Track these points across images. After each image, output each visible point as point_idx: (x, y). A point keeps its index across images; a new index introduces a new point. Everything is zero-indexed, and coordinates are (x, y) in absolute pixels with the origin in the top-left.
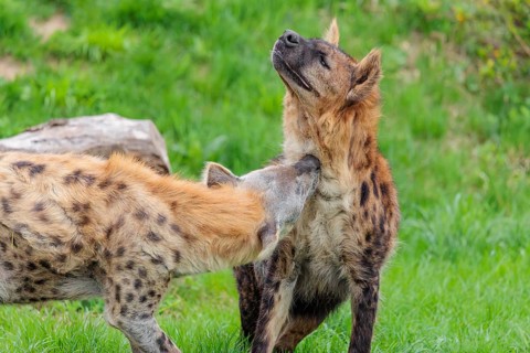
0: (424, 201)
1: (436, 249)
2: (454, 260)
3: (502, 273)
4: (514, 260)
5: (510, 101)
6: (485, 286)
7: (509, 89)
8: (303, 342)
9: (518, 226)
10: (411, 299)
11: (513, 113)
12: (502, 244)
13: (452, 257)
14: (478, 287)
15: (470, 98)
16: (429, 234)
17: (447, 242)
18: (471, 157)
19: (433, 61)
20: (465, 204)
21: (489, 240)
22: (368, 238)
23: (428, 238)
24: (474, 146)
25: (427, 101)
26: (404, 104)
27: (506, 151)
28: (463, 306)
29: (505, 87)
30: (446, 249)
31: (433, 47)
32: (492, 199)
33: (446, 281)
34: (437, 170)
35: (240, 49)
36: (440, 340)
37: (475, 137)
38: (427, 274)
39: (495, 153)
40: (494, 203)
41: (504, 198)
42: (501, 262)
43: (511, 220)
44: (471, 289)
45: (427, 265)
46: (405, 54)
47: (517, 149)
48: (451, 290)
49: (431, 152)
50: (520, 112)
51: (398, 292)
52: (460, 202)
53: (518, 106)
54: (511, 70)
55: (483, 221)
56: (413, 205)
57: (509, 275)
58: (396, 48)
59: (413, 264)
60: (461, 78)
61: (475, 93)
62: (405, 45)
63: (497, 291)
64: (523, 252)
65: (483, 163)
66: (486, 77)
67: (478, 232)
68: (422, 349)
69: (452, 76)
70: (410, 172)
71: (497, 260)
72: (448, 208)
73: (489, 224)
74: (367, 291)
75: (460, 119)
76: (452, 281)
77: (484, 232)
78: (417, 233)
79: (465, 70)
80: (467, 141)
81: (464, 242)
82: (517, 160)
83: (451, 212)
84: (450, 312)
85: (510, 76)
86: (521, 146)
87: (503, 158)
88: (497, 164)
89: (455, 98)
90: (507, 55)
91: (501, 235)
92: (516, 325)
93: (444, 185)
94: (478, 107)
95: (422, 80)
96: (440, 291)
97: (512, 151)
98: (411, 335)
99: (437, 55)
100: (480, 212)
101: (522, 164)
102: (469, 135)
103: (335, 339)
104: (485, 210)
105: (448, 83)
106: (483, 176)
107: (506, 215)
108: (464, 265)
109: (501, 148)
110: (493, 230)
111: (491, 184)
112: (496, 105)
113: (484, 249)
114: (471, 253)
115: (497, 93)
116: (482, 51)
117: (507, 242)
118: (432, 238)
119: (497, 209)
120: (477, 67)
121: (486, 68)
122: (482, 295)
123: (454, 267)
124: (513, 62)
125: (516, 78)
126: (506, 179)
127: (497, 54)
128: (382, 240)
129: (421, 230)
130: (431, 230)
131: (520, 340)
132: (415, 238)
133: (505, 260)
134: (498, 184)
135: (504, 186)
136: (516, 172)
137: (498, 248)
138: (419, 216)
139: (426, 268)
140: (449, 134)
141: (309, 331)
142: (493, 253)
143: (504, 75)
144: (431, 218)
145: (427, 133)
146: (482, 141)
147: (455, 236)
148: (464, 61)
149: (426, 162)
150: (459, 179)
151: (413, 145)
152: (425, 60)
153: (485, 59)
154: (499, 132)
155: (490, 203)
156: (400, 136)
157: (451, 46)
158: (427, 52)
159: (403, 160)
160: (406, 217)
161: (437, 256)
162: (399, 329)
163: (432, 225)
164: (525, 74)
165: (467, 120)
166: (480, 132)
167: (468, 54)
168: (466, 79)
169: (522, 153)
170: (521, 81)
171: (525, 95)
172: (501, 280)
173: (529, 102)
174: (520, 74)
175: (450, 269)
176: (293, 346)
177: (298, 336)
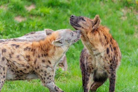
0: (129, 51)
10: (126, 76)
13: (136, 65)
16: (130, 59)
17: (135, 61)
19: (130, 14)
22: (111, 62)
23: (130, 60)
25: (129, 25)
26: (123, 26)
30: (135, 63)
31: (130, 10)
33: (135, 71)
34: (132, 43)
35: (80, 12)
36: (133, 87)
38: (130, 70)
45: (130, 67)
46: (123, 13)
48: (136, 74)
49: (130, 38)
51: (122, 74)
56: (126, 52)
58: (121, 11)
59: (126, 67)
62: (123, 10)
68: (129, 89)
69: (135, 18)
70: (125, 43)
72: (135, 52)
74: (112, 75)
75: (137, 29)
76: (136, 71)
78: (127, 59)
84: (136, 79)
89: (136, 24)
93: (134, 47)
95: (127, 19)
96: (133, 74)
98: (126, 86)
99: (131, 13)
103: (106, 87)
105: (134, 20)
118: (131, 60)
128: (115, 62)
129: (128, 58)
130: (131, 58)
132: (127, 60)
138: (128, 55)
140: (135, 33)
144: (131, 55)
145: (129, 33)
147: (137, 60)
149: (129, 41)
151: (126, 36)
152: (128, 14)
156: (122, 34)
157: (135, 10)
158: (129, 12)
159: (123, 40)
160: (124, 55)
161: (132, 65)
162: (123, 84)
163: (131, 57)
175: (136, 68)
176: (95, 89)
177: (97, 87)
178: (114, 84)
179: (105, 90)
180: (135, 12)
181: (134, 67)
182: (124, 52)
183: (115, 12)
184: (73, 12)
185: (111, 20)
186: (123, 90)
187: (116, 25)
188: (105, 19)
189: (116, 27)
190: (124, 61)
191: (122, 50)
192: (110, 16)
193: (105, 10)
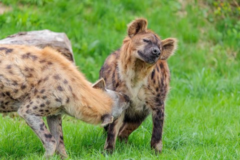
0: (188, 71)
1: (193, 93)
2: (201, 98)
3: (223, 104)
4: (229, 98)
5: (228, 26)
6: (215, 110)
7: (227, 21)
8: (132, 134)
9: (230, 83)
10: (182, 115)
11: (229, 32)
12: (223, 91)
13: (200, 96)
14: (212, 110)
15: (210, 25)
16: (190, 86)
17: (198, 90)
18: (209, 51)
19: (193, 7)
20: (207, 73)
21: (217, 89)
22: (157, 90)
23: (189, 87)
24: (211, 46)
25: (190, 25)
26: (179, 27)
27: (225, 49)
28: (205, 119)
29: (226, 20)
30: (197, 93)
31: (194, 1)
32: (219, 71)
33: (197, 108)
34: (194, 57)
36: (194, 134)
37: (212, 42)
38: (189, 104)
39: (221, 49)
40: (220, 72)
41: (225, 70)
42: (222, 99)
43: (227, 80)
44: (209, 111)
45: (189, 100)
46: (181, 4)
47: (231, 48)
48: (200, 112)
49: (192, 49)
51: (176, 112)
52: (205, 71)
53: (231, 28)
54: (229, 12)
55: (215, 80)
56: (183, 73)
57: (226, 105)
58: (176, 2)
59: (183, 99)
60: (206, 15)
61: (212, 22)
62: (181, 0)
63: (220, 112)
64: (232, 95)
65: (215, 54)
66: (217, 15)
67: (213, 85)
69: (202, 15)
70: (182, 58)
71: (221, 98)
72: (199, 74)
73: (217, 82)
75: (205, 34)
76: (200, 107)
77: (215, 86)
78: (185, 85)
79: (208, 12)
80: (208, 44)
81: (206, 90)
82: (230, 53)
83: (200, 76)
84: (199, 121)
85: (228, 15)
86: (233, 46)
87: (224, 52)
88: (222, 55)
89: (203, 24)
90: (227, 5)
91: (223, 87)
92: (229, 128)
93: (197, 64)
94: (213, 29)
95: (188, 16)
96: (195, 112)
97: (228, 49)
98: (181, 132)
99: (195, 5)
100: (214, 76)
101: (233, 55)
102: (209, 41)
103: (147, 133)
104: (216, 76)
105: (200, 18)
106: (215, 60)
107: (225, 78)
108: (205, 100)
109: (223, 48)
110: (219, 85)
111: (219, 64)
112: (222, 28)
113: (215, 93)
114: (209, 95)
115: (222, 22)
116: (216, 3)
117: (225, 90)
118: (192, 88)
119: (221, 75)
120: (213, 11)
121: (217, 11)
122: (213, 114)
123: (201, 101)
124: (230, 9)
125: (230, 16)
126: (225, 62)
127: (222, 5)
129: (187, 84)
130: (191, 84)
131: (230, 134)
132: (184, 88)
133: (224, 98)
134: (222, 64)
135: (225, 65)
136: (230, 58)
137: (221, 92)
138: (186, 78)
139: (188, 101)
140: (200, 40)
141: (135, 129)
142: (219, 95)
143: (225, 14)
144: (191, 79)
145: (190, 40)
146: (215, 44)
147: (202, 87)
148: (207, 8)
149: (189, 53)
150: (204, 62)
151: (184, 46)
152: (190, 7)
153: (217, 7)
154: (223, 40)
155: (218, 72)
157: (201, 1)
158: (190, 4)
160: (180, 78)
161: (194, 96)
162: (176, 129)
163: (192, 82)
164: (235, 14)
165: (208, 34)
166: (214, 40)
167: (209, 4)
168: (208, 16)
169: (233, 49)
170: (233, 17)
171: (234, 23)
172: (222, 107)
173: (236, 26)
174: (232, 14)
175: (199, 102)
176: (127, 136)
177: (130, 131)
178: (161, 128)
179: (145, 137)
180: (202, 5)
181: (195, 99)
182: (180, 73)
183: (166, 3)
184: (93, 1)
185: (160, 16)
186: (176, 140)
187: (168, 26)
188: (149, 14)
189: (168, 29)
190: (180, 88)
191: (176, 70)
192: (158, 9)
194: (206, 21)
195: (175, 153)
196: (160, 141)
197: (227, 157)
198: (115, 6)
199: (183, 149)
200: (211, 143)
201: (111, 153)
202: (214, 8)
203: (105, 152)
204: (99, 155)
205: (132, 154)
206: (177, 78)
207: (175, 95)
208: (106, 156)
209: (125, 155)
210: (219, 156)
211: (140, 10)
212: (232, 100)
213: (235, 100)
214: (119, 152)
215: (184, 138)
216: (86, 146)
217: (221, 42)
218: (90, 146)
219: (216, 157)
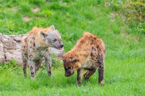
0: (116, 47)
2: (122, 60)
3: (133, 62)
4: (135, 59)
5: (134, 26)
6: (129, 65)
7: (134, 23)
9: (136, 53)
10: (113, 68)
11: (135, 28)
12: (133, 56)
13: (122, 59)
14: (127, 65)
15: (126, 25)
17: (121, 56)
18: (126, 38)
19: (118, 17)
20: (125, 48)
21: (130, 55)
23: (117, 55)
24: (127, 35)
25: (117, 26)
26: (112, 26)
27: (133, 36)
28: (124, 69)
29: (133, 23)
30: (121, 57)
31: (118, 14)
32: (130, 47)
33: (121, 64)
34: (119, 40)
35: (77, 15)
36: (119, 76)
37: (127, 33)
38: (117, 62)
39: (131, 37)
40: (131, 48)
41: (133, 46)
43: (135, 51)
46: (112, 16)
47: (136, 36)
48: (122, 66)
49: (117, 36)
50: (136, 28)
51: (110, 66)
52: (124, 47)
53: (136, 27)
54: (135, 19)
55: (129, 51)
56: (114, 48)
57: (134, 63)
58: (110, 14)
59: (114, 60)
60: (124, 21)
61: (127, 24)
62: (112, 14)
63: (132, 66)
64: (137, 58)
65: (129, 39)
66: (129, 21)
67: (128, 54)
69: (122, 20)
70: (113, 41)
71: (132, 60)
72: (121, 49)
73: (130, 52)
75: (124, 30)
76: (122, 64)
78: (115, 54)
79: (125, 19)
80: (125, 34)
81: (125, 56)
82: (136, 38)
84: (121, 70)
85: (134, 20)
86: (137, 35)
87: (133, 38)
89: (123, 25)
91: (132, 54)
92: (135, 73)
93: (120, 44)
94: (128, 27)
95: (115, 21)
96: (119, 66)
97: (135, 36)
98: (113, 75)
99: (119, 16)
101: (137, 39)
102: (126, 33)
104: (129, 49)
105: (121, 22)
106: (129, 42)
107: (133, 50)
108: (124, 61)
109: (132, 36)
112: (131, 27)
113: (129, 57)
114: (126, 58)
115: (132, 24)
116: (128, 15)
117: (134, 56)
118: (118, 55)
119: (131, 49)
120: (127, 19)
122: (128, 67)
124: (135, 17)
125: (136, 21)
126: (133, 42)
127: (132, 16)
129: (115, 53)
131: (136, 76)
133: (133, 60)
134: (132, 43)
136: (136, 41)
138: (115, 50)
139: (116, 61)
140: (121, 33)
141: (92, 74)
142: (131, 58)
143: (133, 20)
145: (117, 33)
146: (128, 34)
147: (123, 55)
148: (125, 17)
149: (116, 39)
150: (124, 42)
151: (114, 35)
152: (116, 17)
153: (129, 17)
154: (132, 32)
156: (111, 33)
157: (122, 14)
158: (116, 15)
159: (112, 38)
161: (119, 59)
162: (110, 74)
163: (118, 52)
164: (138, 20)
165: (125, 30)
166: (128, 32)
167: (125, 16)
168: (125, 21)
169: (137, 37)
170: (137, 21)
171: (137, 24)
172: (132, 64)
173: (138, 26)
174: (136, 20)
175: (122, 61)
177: (90, 75)
180: (122, 16)
182: (112, 48)
183: (105, 15)
184: (71, 15)
185: (102, 21)
186: (111, 79)
187: (106, 26)
188: (97, 20)
189: (106, 28)
190: (112, 55)
191: (110, 47)
192: (101, 18)
193: (97, 13)
194: (124, 23)
195: (110, 86)
196: (103, 80)
197: (135, 87)
198: (81, 17)
199: (114, 84)
200: (127, 80)
201: (80, 86)
202: (128, 18)
203: (77, 85)
204: (75, 87)
205: (90, 86)
206: (111, 51)
207: (110, 58)
208: (78, 87)
209: (87, 86)
210: (131, 87)
211: (93, 19)
212: (137, 60)
213: (139, 60)
214: (84, 85)
215: (115, 78)
216: (68, 83)
217: (131, 33)
218: (70, 83)
219: (130, 87)
